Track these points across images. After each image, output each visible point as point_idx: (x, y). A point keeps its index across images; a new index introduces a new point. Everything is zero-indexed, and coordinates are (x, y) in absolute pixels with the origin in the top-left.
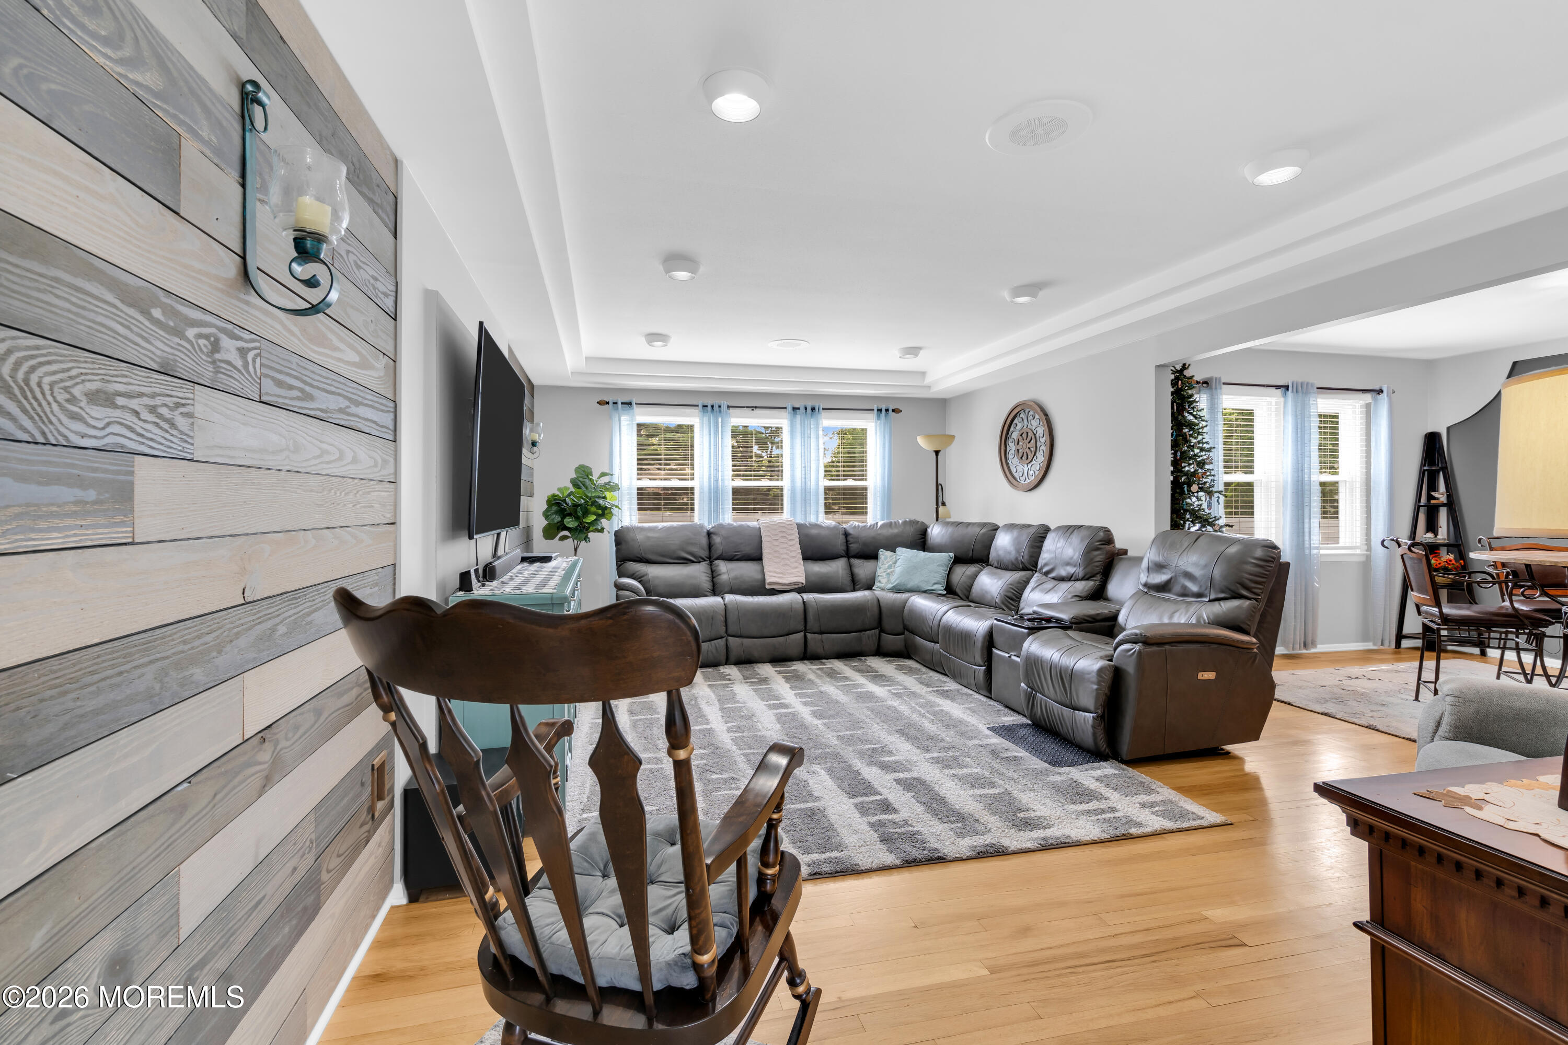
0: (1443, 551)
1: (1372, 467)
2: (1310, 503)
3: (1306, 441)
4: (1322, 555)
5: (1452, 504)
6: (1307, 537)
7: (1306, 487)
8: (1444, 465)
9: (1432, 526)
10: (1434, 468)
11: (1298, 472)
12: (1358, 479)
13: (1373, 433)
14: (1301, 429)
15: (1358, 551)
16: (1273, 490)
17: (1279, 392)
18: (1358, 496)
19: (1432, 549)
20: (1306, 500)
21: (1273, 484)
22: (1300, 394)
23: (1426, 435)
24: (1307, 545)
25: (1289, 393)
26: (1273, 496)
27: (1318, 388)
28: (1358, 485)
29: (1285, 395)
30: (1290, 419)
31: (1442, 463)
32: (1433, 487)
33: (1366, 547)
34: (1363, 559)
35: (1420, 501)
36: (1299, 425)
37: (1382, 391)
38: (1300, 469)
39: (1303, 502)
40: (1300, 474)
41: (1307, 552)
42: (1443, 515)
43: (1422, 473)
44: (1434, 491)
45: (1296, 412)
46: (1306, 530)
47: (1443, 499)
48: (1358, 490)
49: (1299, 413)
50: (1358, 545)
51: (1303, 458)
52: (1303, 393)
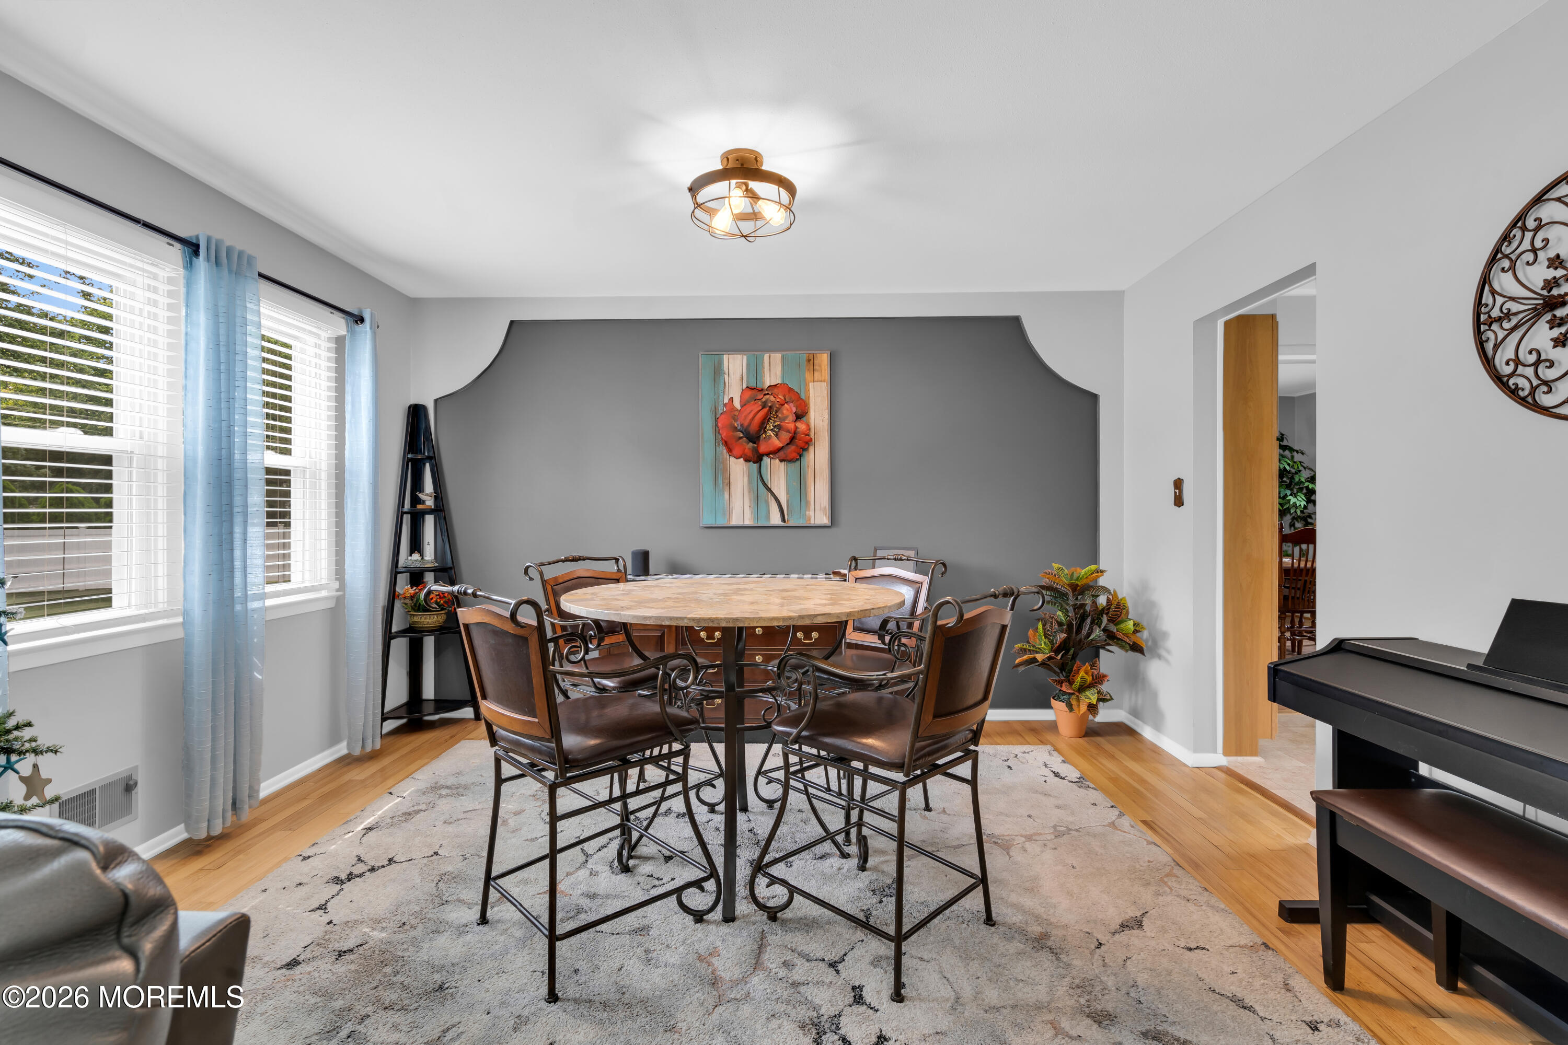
0: (429, 577)
1: (347, 446)
2: (245, 506)
3: (238, 375)
4: (267, 609)
5: (440, 510)
6: (238, 580)
7: (238, 475)
8: (432, 454)
9: (416, 545)
10: (420, 456)
11: (220, 438)
12: (324, 466)
13: (348, 388)
14: (228, 345)
15: (324, 593)
16: (161, 477)
17: (176, 251)
18: (324, 495)
19: (416, 578)
20: (238, 500)
21: (161, 464)
22: (225, 272)
23: (410, 407)
24: (238, 593)
25: (201, 263)
26: (161, 491)
27: (261, 275)
28: (324, 475)
29: (189, 266)
30: (202, 318)
31: (429, 451)
32: (417, 485)
33: (336, 585)
34: (331, 604)
35: (403, 506)
36: (223, 339)
37: (362, 320)
38: (224, 433)
39: (230, 505)
40: (224, 445)
41: (238, 607)
42: (429, 523)
43: (406, 462)
44: (420, 491)
45: (216, 305)
46: (238, 564)
47: (430, 503)
48: (324, 485)
49: (221, 310)
50: (323, 582)
51: (230, 410)
52: (230, 271)
